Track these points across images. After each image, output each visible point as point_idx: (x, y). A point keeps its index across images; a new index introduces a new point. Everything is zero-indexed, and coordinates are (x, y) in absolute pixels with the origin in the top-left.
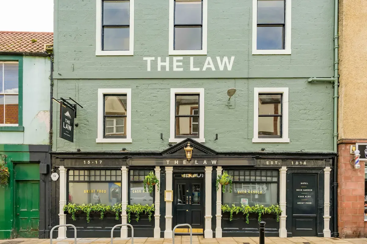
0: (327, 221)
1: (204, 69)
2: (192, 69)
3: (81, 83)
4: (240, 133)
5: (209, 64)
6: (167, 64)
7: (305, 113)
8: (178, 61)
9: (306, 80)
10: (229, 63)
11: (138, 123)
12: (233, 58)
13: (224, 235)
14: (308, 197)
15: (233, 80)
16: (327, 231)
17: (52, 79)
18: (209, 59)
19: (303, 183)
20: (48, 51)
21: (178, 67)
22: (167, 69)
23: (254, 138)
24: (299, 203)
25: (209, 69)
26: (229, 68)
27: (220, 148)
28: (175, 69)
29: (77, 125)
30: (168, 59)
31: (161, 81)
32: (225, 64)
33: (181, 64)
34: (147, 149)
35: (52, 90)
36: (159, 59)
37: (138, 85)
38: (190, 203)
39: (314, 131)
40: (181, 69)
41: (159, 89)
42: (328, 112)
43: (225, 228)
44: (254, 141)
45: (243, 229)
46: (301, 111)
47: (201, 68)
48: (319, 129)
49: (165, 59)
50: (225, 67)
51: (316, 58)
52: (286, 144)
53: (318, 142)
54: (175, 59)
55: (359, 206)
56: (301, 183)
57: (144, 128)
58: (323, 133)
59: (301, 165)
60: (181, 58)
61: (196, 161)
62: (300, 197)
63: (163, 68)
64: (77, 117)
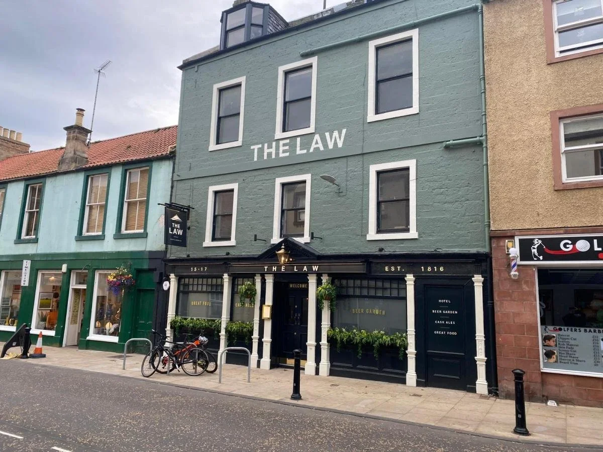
0: (481, 365)
1: (311, 150)
2: (299, 152)
3: (195, 182)
4: (351, 228)
5: (317, 143)
6: (273, 150)
7: (442, 194)
8: (284, 145)
9: (439, 146)
10: (340, 138)
11: (243, 222)
12: (344, 131)
13: (332, 373)
14: (451, 323)
15: (345, 160)
16: (481, 383)
17: (173, 181)
18: (317, 137)
19: (442, 301)
20: (171, 153)
21: (284, 151)
22: (273, 156)
23: (369, 233)
24: (438, 332)
25: (317, 149)
26: (340, 145)
27: (327, 249)
28: (281, 155)
29: (189, 228)
30: (274, 144)
31: (266, 171)
32: (335, 140)
33: (287, 148)
34: (249, 252)
35: (172, 192)
36: (266, 145)
37: (245, 179)
38: (299, 324)
39: (455, 218)
40: (287, 154)
41: (265, 180)
42: (477, 188)
43: (334, 363)
44: (369, 238)
45: (358, 367)
46: (435, 191)
47: (308, 149)
48: (464, 216)
49: (272, 144)
50: (336, 144)
51: (456, 112)
52: (413, 241)
53: (463, 237)
54: (281, 143)
55: (528, 343)
56: (440, 301)
57: (248, 228)
58: (471, 220)
59: (436, 272)
60: (288, 141)
61: (295, 267)
62: (439, 322)
63: (269, 154)
64: (190, 218)
